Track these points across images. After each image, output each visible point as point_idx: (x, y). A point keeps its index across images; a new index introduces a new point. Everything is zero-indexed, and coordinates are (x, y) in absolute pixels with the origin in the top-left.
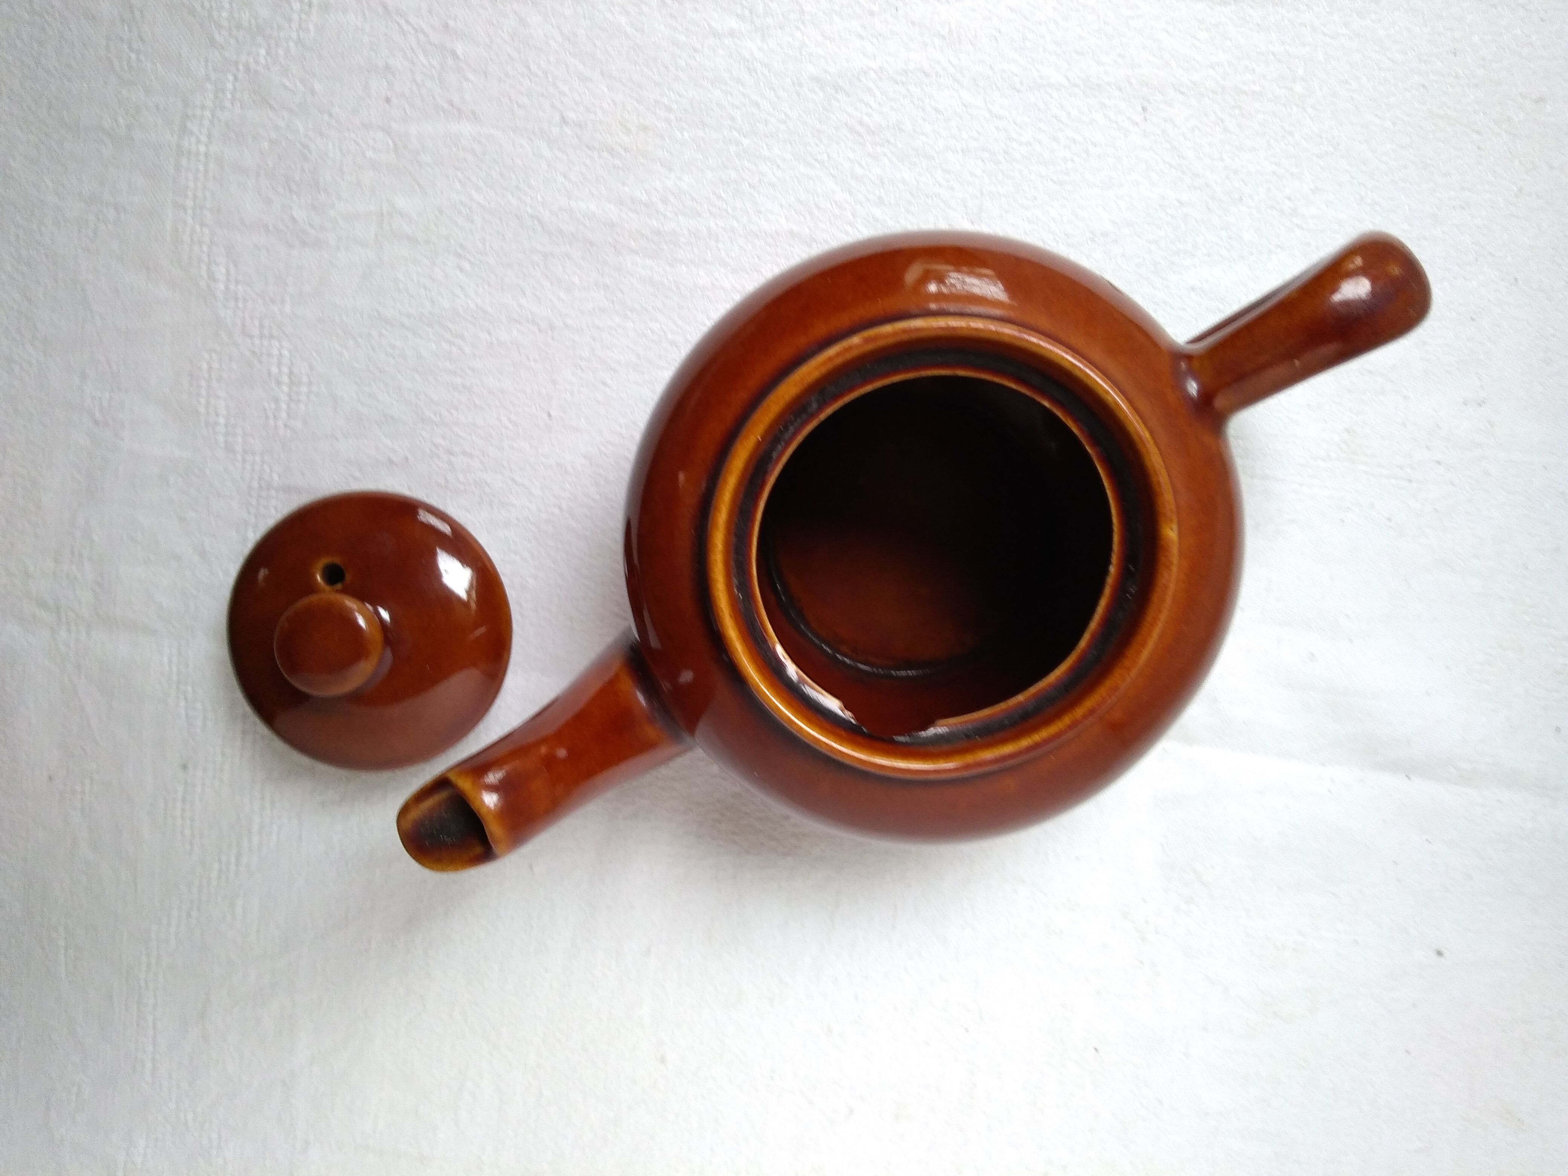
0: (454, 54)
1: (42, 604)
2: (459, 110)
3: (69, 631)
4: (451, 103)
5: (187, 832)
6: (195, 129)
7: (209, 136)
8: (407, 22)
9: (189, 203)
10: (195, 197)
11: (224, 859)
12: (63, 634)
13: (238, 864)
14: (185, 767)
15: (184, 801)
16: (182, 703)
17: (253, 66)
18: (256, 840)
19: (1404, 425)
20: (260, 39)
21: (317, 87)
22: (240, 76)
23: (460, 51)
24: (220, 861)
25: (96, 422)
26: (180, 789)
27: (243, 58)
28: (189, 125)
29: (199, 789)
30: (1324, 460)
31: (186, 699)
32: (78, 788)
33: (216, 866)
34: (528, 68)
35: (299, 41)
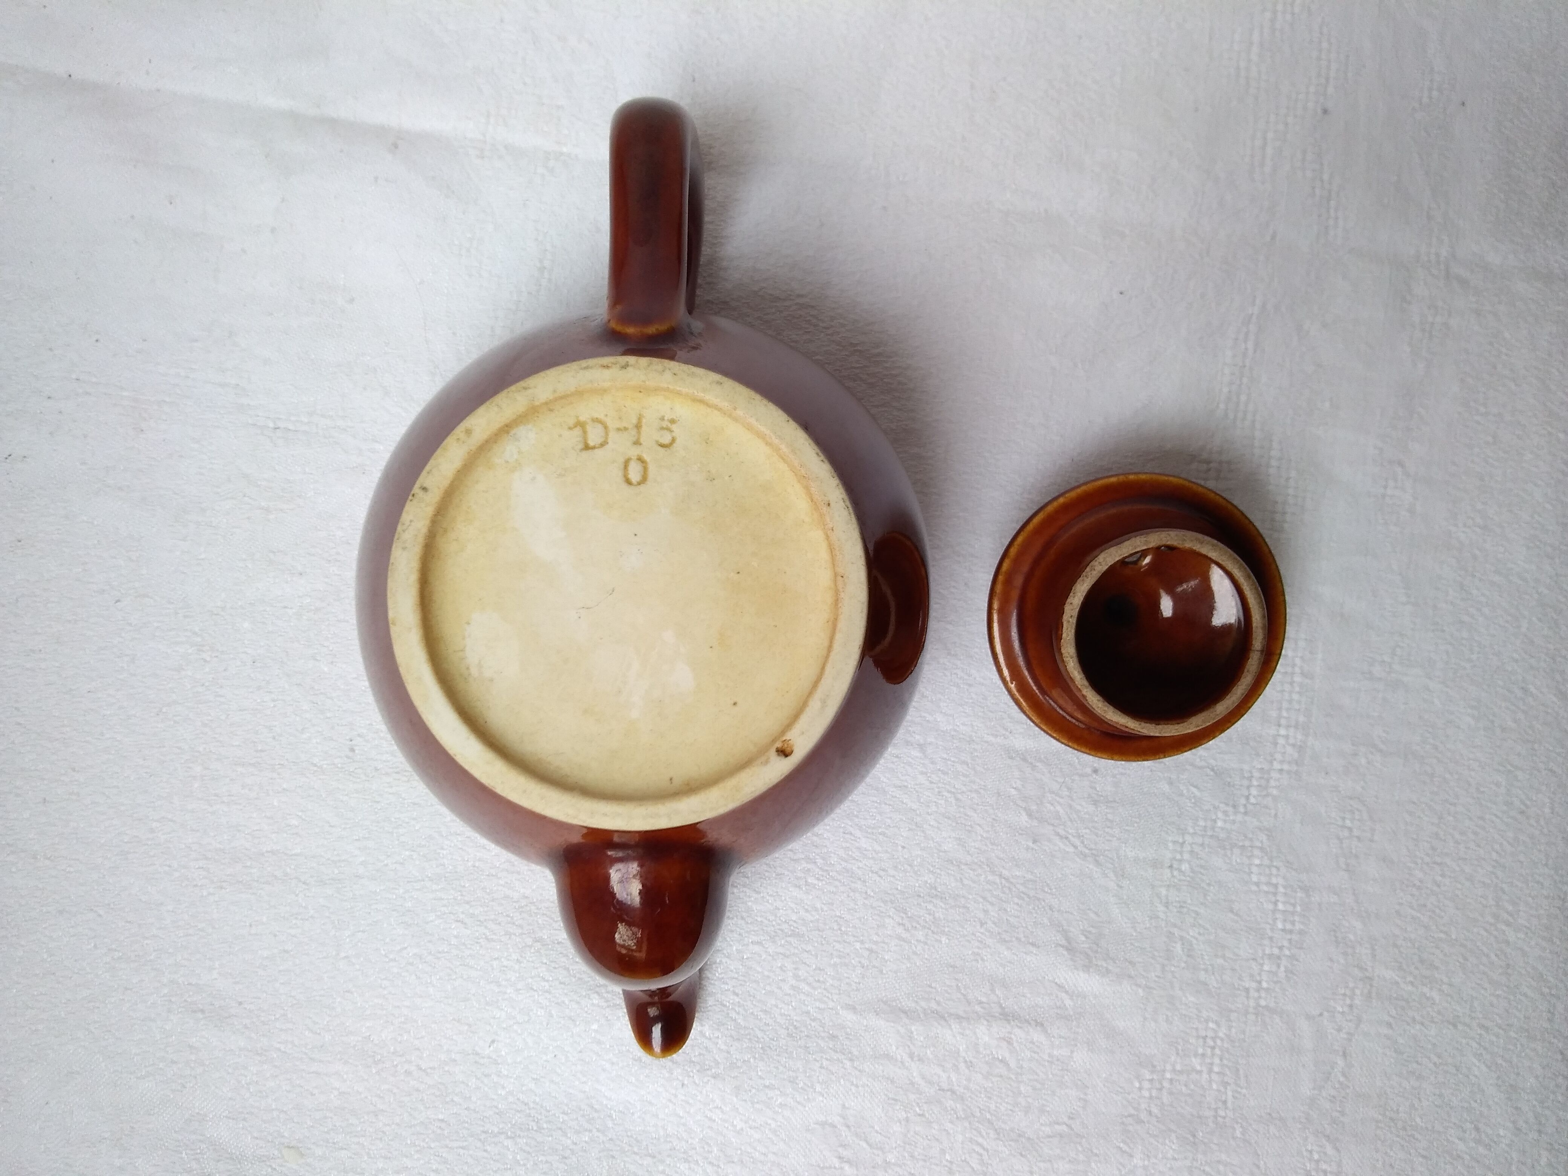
0: (1030, 815)
1: (1464, 283)
2: (1024, 760)
3: (1437, 255)
4: (1034, 767)
5: (1325, 45)
6: (1289, 749)
7: (1275, 744)
8: (1075, 847)
9: (1298, 679)
10: (1292, 683)
11: (1288, 17)
12: (1444, 253)
13: (1275, 12)
14: (1325, 111)
15: (1327, 79)
16: (1326, 177)
17: (1230, 809)
18: (1256, 37)
19: (85, 436)
20: (1222, 835)
21: (1166, 788)
22: (1243, 801)
23: (1024, 817)
24: (1293, 14)
25: (1401, 464)
26: (1330, 90)
27: (1239, 818)
28: (1296, 755)
29: (1312, 89)
30: (165, 401)
31: (1322, 181)
32: (1435, 93)
33: (1297, 10)
34: (957, 799)
35: (1183, 832)
